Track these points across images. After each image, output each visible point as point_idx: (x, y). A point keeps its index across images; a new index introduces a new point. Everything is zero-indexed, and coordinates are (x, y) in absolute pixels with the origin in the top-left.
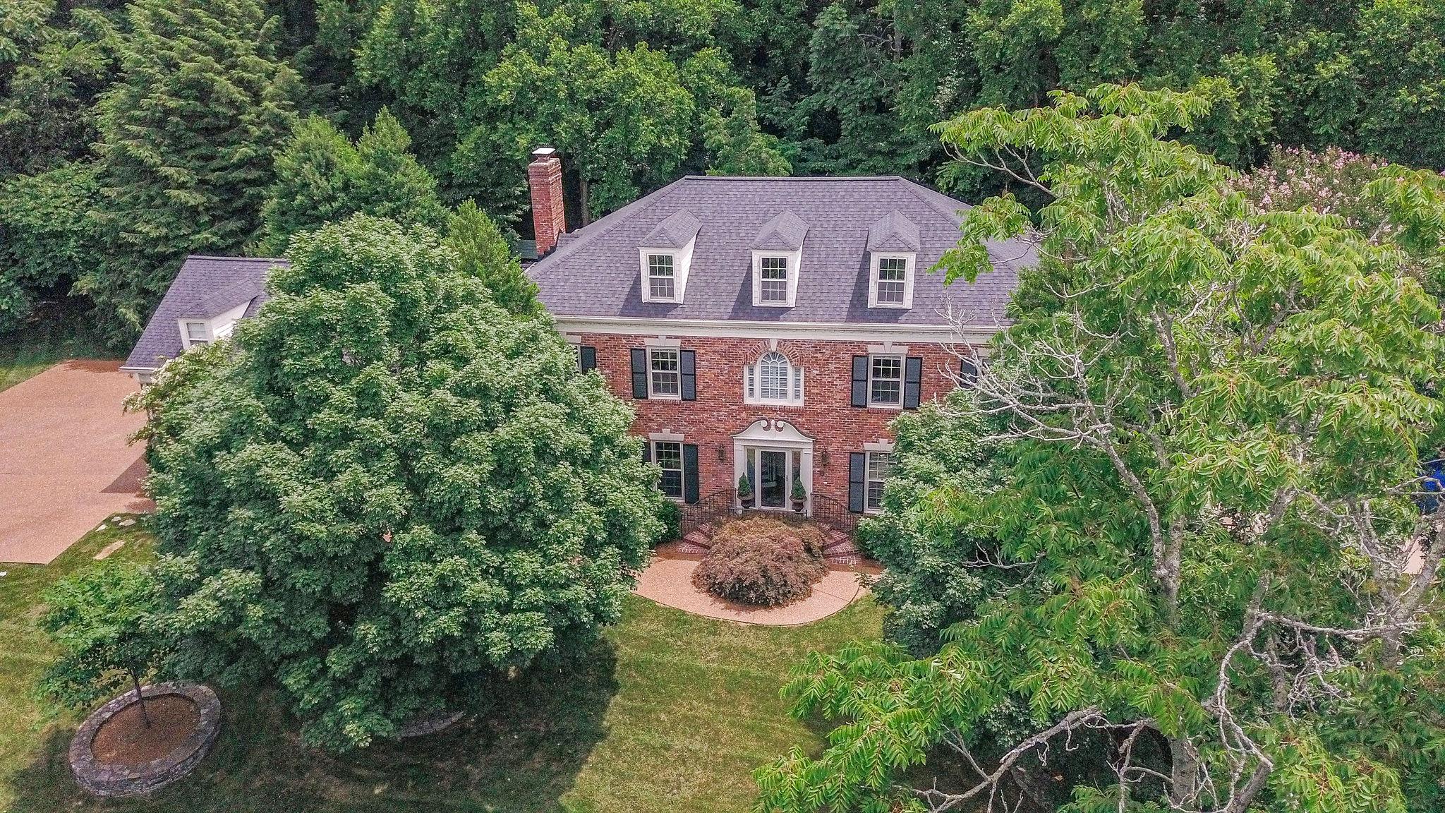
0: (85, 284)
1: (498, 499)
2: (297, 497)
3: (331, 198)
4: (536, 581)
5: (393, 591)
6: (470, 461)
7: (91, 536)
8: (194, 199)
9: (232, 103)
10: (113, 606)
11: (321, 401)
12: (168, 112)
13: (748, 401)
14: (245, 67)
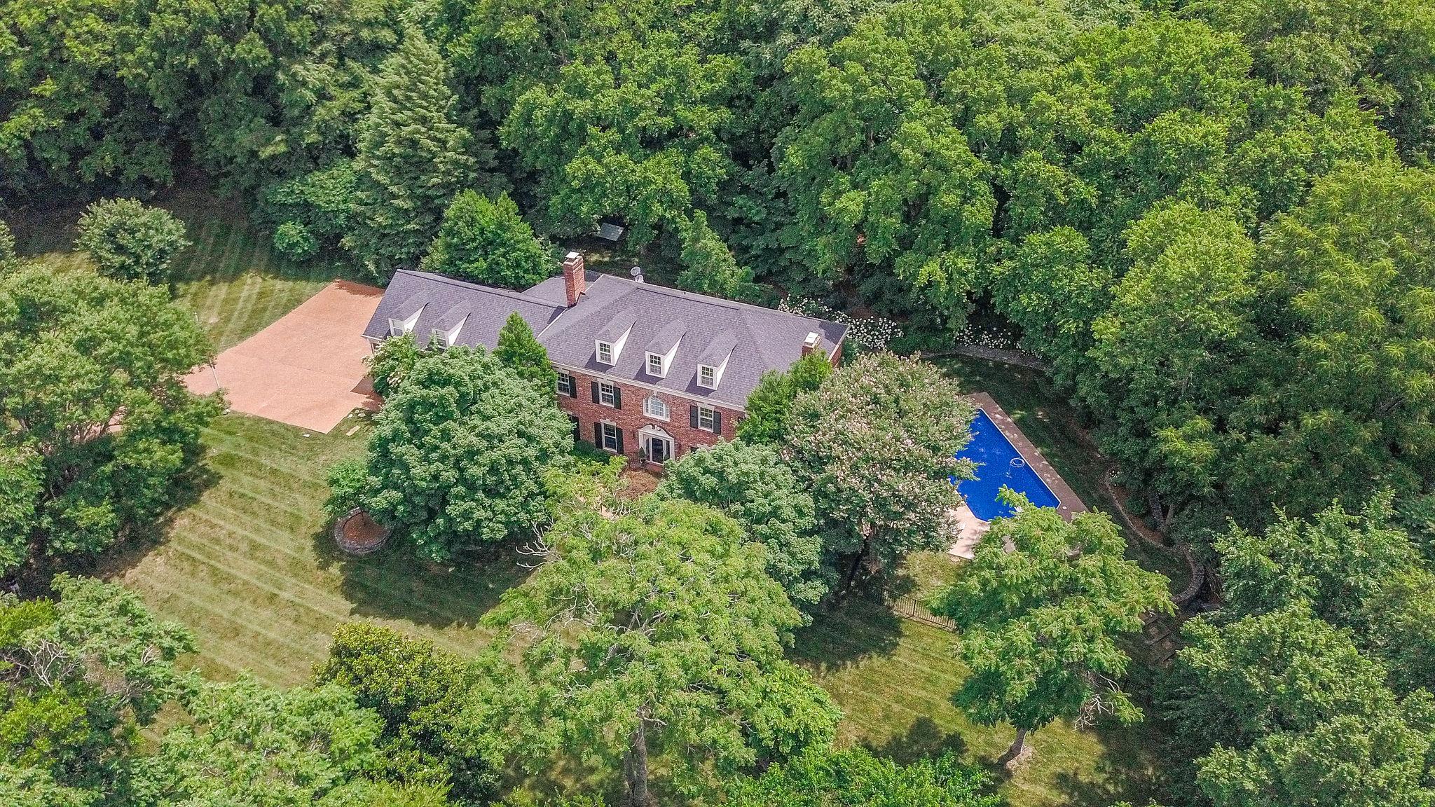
0: (347, 241)
1: (490, 480)
2: (417, 471)
3: (474, 240)
4: (503, 512)
5: (449, 509)
6: (480, 465)
7: (345, 420)
8: (408, 205)
9: (429, 151)
10: (352, 481)
11: (427, 432)
12: (394, 155)
13: (645, 414)
14: (438, 129)
